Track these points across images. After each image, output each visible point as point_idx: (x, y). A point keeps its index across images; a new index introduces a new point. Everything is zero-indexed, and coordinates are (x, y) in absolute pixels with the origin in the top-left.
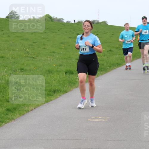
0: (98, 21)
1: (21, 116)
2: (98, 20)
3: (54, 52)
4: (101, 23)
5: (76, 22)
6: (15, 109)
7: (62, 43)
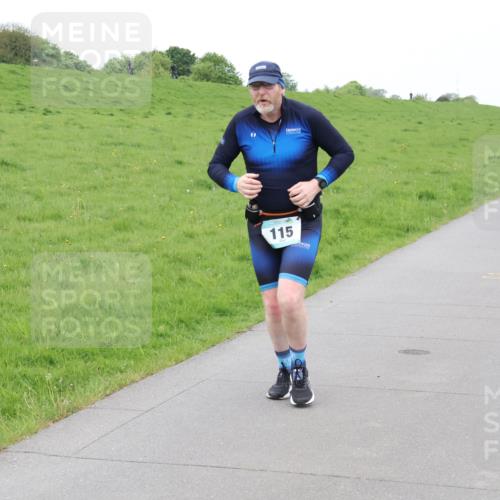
0: (456, 95)
1: (360, 267)
2: (456, 93)
3: (385, 159)
4: (463, 100)
5: (414, 95)
6: (347, 256)
7: (393, 141)
